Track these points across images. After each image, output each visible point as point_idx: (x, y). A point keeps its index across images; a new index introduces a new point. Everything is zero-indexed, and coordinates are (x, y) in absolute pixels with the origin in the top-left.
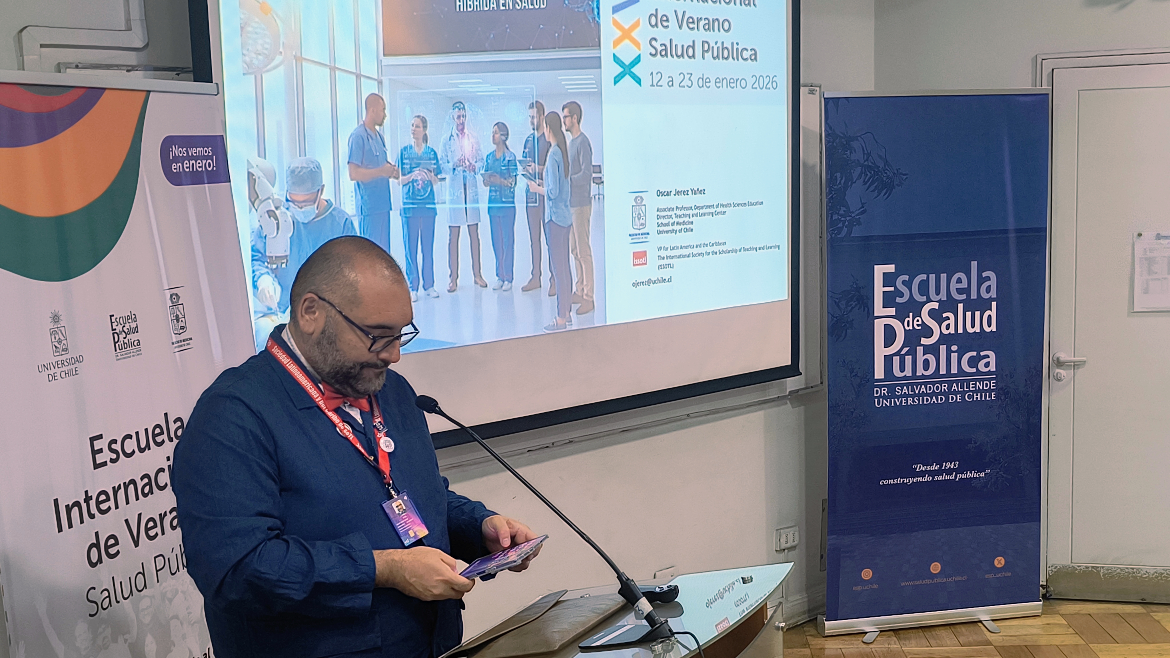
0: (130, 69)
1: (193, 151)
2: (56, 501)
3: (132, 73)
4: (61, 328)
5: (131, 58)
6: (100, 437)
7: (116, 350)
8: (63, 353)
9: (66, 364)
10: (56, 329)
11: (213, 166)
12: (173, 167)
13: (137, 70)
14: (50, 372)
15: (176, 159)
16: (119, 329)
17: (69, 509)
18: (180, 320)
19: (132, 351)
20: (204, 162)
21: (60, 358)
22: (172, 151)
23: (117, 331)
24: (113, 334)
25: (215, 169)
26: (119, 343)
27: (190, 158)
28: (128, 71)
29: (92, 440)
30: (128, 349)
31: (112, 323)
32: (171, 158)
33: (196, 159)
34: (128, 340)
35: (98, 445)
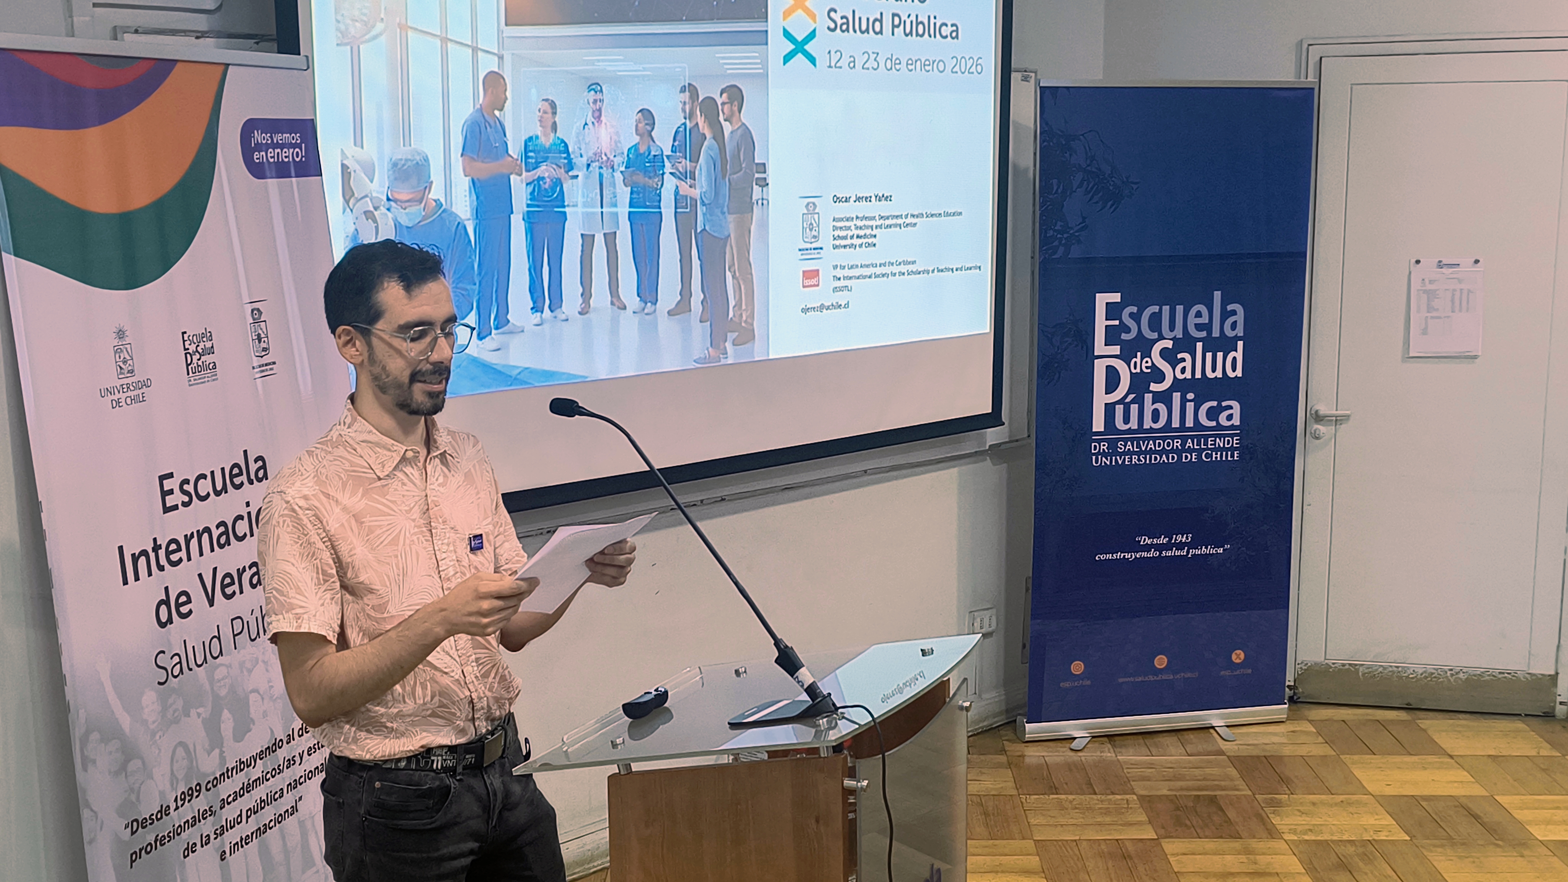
0: (200, 34)
1: (278, 138)
2: (121, 548)
3: (202, 40)
4: (126, 346)
5: (201, 22)
6: (171, 475)
7: (188, 374)
8: (129, 375)
9: (132, 388)
10: (121, 347)
11: (302, 157)
12: (255, 157)
13: (208, 37)
14: (113, 397)
15: (259, 147)
16: (192, 348)
17: (135, 559)
18: (263, 340)
19: (206, 375)
20: (291, 150)
21: (125, 381)
22: (254, 137)
23: (190, 351)
24: (186, 354)
25: (304, 159)
26: (192, 365)
27: (275, 146)
28: (197, 38)
29: (162, 478)
30: (202, 373)
31: (184, 341)
32: (253, 145)
33: (282, 146)
34: (203, 362)
35: (168, 484)
